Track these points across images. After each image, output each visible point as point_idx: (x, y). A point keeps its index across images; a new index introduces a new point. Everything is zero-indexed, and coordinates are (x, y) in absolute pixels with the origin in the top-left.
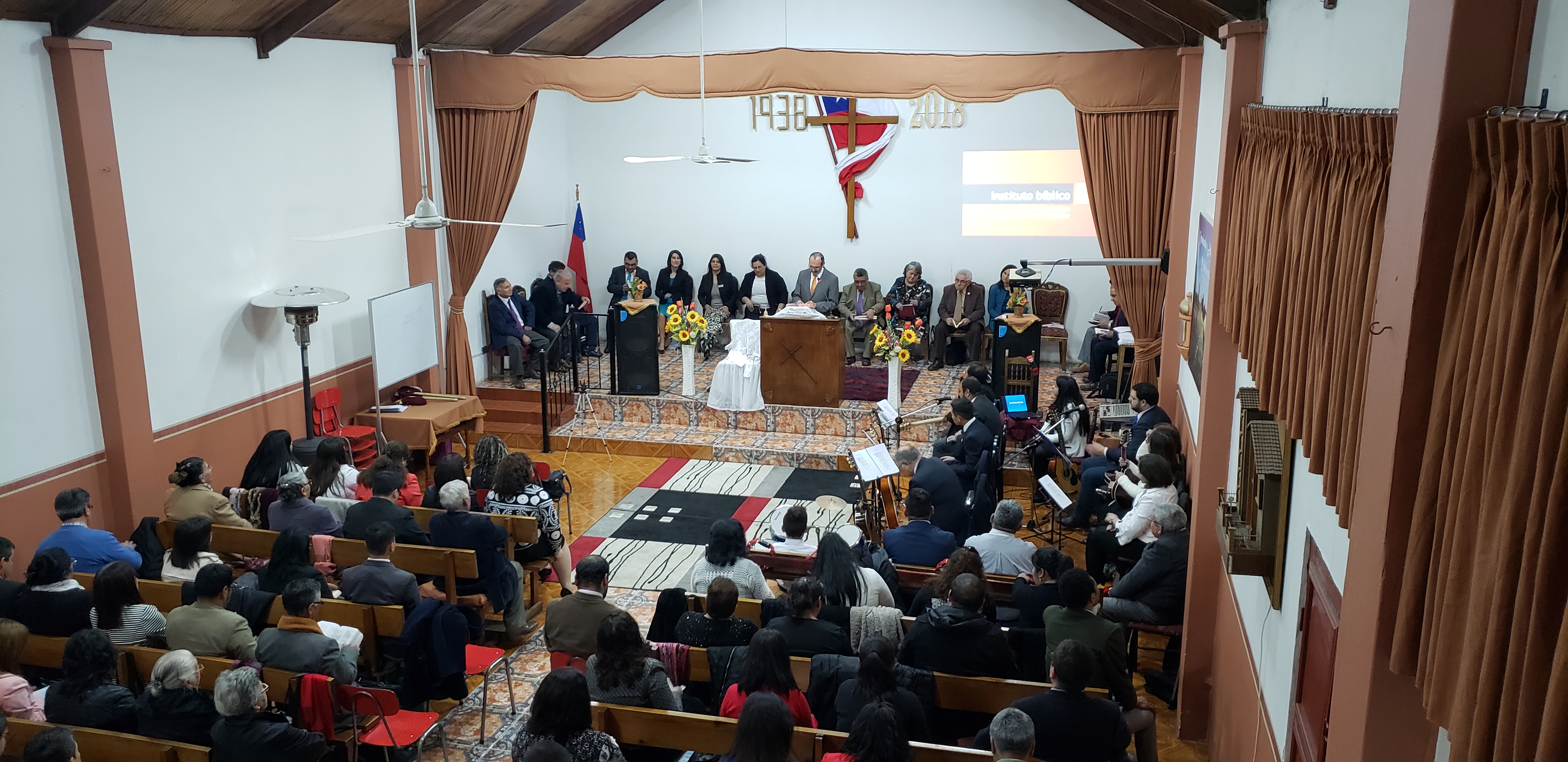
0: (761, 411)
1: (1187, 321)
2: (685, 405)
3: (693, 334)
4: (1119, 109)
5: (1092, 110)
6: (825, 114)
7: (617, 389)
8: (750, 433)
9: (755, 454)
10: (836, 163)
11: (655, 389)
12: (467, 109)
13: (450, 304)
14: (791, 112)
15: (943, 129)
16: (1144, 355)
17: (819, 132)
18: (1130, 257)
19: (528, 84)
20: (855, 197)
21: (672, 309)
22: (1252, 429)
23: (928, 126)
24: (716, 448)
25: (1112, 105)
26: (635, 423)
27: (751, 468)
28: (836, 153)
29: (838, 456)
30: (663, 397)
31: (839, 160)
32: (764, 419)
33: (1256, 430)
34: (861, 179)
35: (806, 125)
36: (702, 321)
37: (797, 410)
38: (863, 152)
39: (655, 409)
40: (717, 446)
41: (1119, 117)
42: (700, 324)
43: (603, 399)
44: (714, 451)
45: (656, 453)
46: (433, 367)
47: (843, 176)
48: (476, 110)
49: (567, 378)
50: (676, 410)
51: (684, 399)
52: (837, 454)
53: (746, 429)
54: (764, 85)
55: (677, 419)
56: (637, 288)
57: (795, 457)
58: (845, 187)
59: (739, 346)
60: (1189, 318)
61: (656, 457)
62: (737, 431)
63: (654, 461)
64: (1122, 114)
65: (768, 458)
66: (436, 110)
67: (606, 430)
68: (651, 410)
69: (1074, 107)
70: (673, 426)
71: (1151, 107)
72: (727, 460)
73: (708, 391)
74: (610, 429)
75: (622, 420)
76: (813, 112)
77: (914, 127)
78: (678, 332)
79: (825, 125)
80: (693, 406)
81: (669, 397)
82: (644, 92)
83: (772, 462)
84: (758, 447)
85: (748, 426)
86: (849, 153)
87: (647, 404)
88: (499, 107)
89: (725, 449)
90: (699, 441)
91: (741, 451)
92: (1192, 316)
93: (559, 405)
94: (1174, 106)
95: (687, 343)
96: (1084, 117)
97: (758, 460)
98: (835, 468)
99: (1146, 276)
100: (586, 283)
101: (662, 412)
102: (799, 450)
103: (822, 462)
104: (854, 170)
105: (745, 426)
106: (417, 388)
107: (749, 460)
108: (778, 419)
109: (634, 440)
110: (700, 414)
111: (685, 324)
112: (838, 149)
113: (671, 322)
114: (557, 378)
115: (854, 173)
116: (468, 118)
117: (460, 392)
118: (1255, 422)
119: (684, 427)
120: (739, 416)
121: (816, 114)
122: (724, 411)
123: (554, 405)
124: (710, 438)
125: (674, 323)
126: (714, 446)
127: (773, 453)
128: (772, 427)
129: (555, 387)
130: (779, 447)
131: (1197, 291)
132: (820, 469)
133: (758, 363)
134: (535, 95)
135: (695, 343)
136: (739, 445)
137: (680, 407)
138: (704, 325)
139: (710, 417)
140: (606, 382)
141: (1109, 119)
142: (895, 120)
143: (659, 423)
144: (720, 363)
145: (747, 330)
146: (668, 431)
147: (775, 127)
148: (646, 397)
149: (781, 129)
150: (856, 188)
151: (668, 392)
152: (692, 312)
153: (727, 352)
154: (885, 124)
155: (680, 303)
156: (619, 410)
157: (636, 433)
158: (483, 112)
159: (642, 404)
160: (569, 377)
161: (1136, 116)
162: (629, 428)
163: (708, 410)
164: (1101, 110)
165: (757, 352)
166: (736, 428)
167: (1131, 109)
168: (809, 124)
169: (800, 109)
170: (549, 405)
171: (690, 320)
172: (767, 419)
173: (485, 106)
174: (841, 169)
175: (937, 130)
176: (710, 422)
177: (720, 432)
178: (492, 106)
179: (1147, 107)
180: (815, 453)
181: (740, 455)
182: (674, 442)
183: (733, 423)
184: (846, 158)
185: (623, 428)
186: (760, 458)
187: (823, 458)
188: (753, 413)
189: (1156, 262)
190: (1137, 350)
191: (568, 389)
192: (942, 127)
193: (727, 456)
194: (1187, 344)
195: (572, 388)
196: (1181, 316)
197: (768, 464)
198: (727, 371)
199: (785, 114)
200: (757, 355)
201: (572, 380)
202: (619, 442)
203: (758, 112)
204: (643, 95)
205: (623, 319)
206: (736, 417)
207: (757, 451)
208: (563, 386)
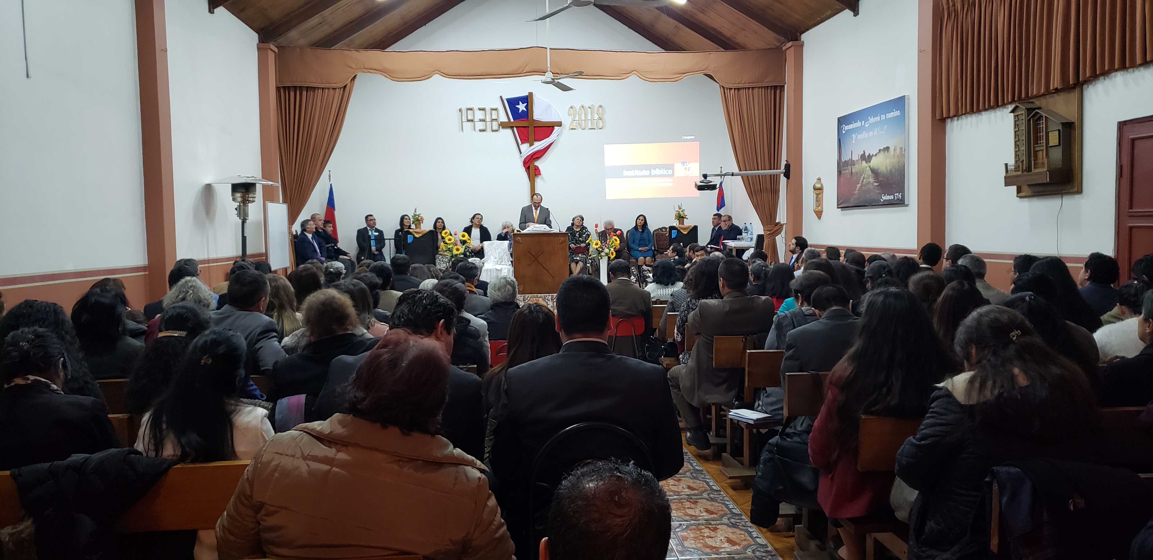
5: (730, 86)
6: (512, 120)
10: (521, 153)
12: (301, 87)
14: (488, 119)
17: (508, 133)
20: (535, 175)
28: (520, 146)
31: (522, 151)
34: (537, 163)
35: (499, 127)
38: (539, 145)
47: (527, 161)
48: (308, 87)
58: (528, 169)
76: (503, 118)
77: (572, 129)
79: (512, 128)
86: (530, 146)
88: (326, 85)
104: (534, 157)
112: (522, 143)
115: (534, 159)
121: (506, 120)
125: (449, 242)
134: (355, 77)
142: (559, 124)
145: (496, 248)
147: (477, 129)
149: (481, 131)
150: (535, 169)
154: (553, 127)
158: (314, 89)
168: (501, 127)
169: (494, 117)
174: (525, 157)
178: (321, 85)
184: (527, 149)
192: (590, 129)
199: (484, 120)
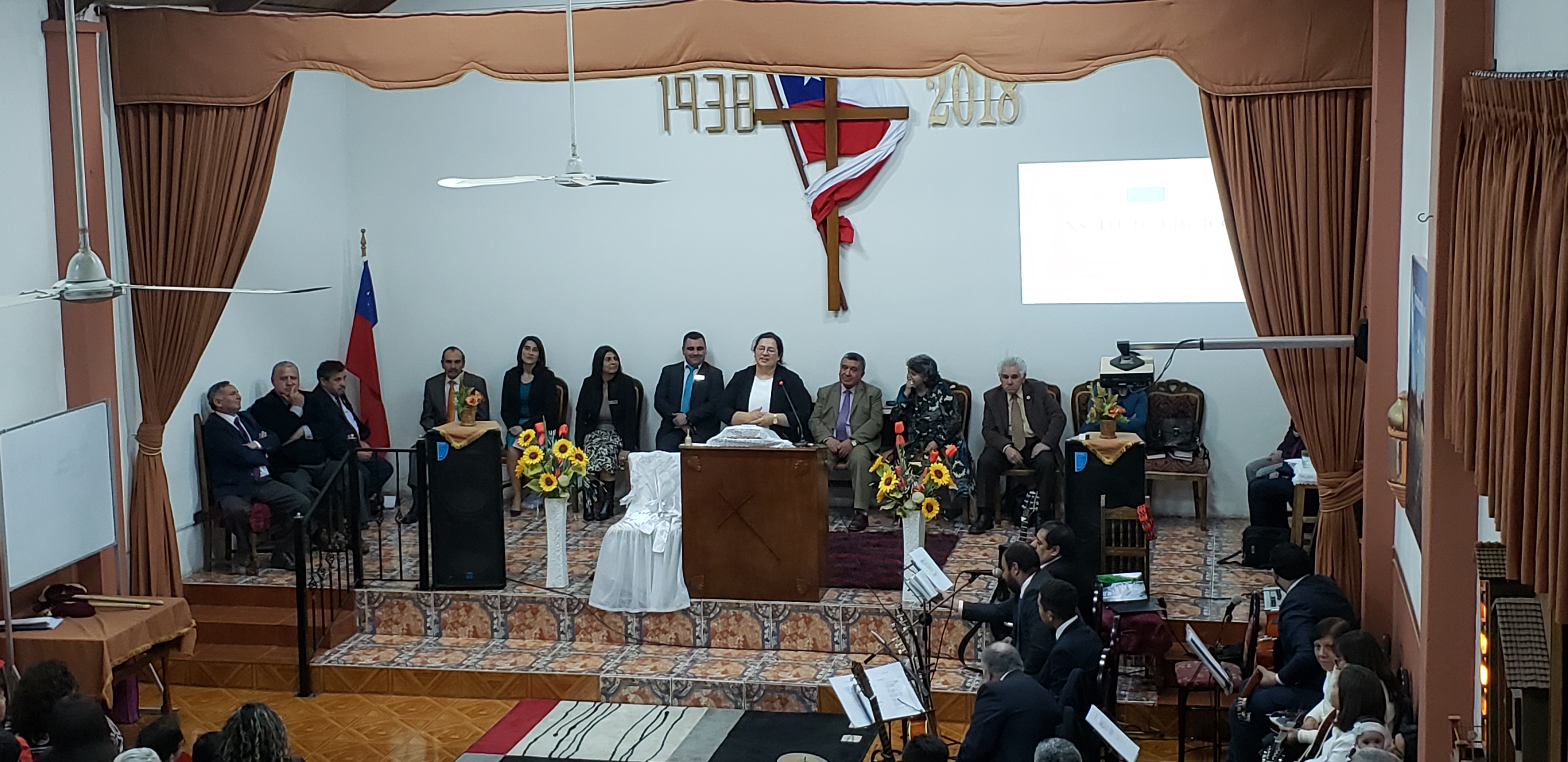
0: (685, 612)
1: (1402, 439)
2: (551, 604)
3: (564, 480)
4: (1273, 89)
5: (1228, 90)
6: (786, 107)
7: (431, 579)
8: (666, 650)
9: (673, 688)
10: (806, 185)
11: (498, 579)
12: (172, 106)
13: (137, 438)
15: (983, 127)
16: (1333, 500)
17: (776, 135)
18: (1303, 334)
19: (274, 61)
20: (841, 238)
21: (527, 437)
22: (1498, 613)
23: (959, 122)
24: (605, 680)
25: (1260, 82)
26: (462, 640)
27: (667, 714)
28: (806, 168)
29: (819, 687)
30: (511, 592)
31: (811, 181)
32: (689, 625)
33: (1504, 613)
34: (847, 212)
35: (755, 123)
36: (579, 457)
37: (745, 608)
38: (849, 168)
39: (498, 614)
40: (608, 676)
41: (1273, 101)
42: (576, 462)
43: (407, 598)
44: (602, 685)
45: (500, 691)
46: (105, 550)
47: (819, 208)
48: (186, 106)
49: (343, 564)
50: (535, 613)
51: (550, 594)
52: (818, 683)
53: (659, 644)
54: (679, 58)
55: (537, 631)
56: (465, 403)
57: (744, 690)
58: (822, 225)
59: (644, 499)
60: (1404, 435)
61: (498, 698)
62: (643, 648)
63: (495, 705)
64: (1279, 97)
65: (696, 695)
66: (115, 106)
67: (411, 654)
68: (490, 615)
69: (1197, 86)
70: (529, 643)
71: (1325, 84)
72: (625, 701)
73: (592, 578)
74: (419, 651)
75: (439, 635)
76: (766, 101)
77: (938, 123)
78: (537, 476)
79: (787, 124)
80: (564, 606)
81: (523, 591)
82: (474, 72)
83: (704, 701)
84: (679, 675)
85: (662, 638)
86: (828, 170)
87: (484, 605)
88: (227, 100)
89: (622, 680)
90: (575, 667)
91: (649, 682)
92: (1408, 432)
93: (327, 612)
94: (1364, 81)
95: (554, 494)
96: (1214, 102)
97: (679, 698)
98: (814, 709)
99: (1331, 365)
100: (378, 397)
101: (511, 618)
102: (750, 678)
103: (792, 698)
104: (836, 197)
105: (656, 639)
106: (79, 586)
107: (663, 698)
108: (713, 624)
109: (461, 669)
110: (578, 620)
111: (550, 461)
112: (809, 162)
113: (526, 459)
114: (325, 564)
115: (835, 203)
116: (172, 120)
117: (153, 592)
118: (1502, 600)
119: (549, 644)
120: (646, 622)
122: (620, 613)
123: (318, 612)
124: (595, 662)
125: (530, 462)
126: (602, 675)
127: (704, 685)
128: (704, 639)
129: (322, 579)
130: (716, 674)
131: (1414, 388)
132: (788, 711)
133: (676, 527)
134: (289, 78)
135: (567, 495)
136: (645, 672)
137: (542, 608)
138: (583, 464)
139: (594, 624)
140: (411, 567)
141: (1257, 104)
142: (903, 112)
143: (506, 637)
144: (612, 528)
145: (658, 471)
146: (520, 651)
147: (702, 128)
148: (482, 592)
149: (712, 131)
150: (840, 225)
151: (521, 583)
152: (562, 441)
153: (624, 509)
154: (886, 121)
155: (541, 426)
156: (435, 617)
157: (465, 656)
158: (199, 108)
159: (476, 606)
160: (345, 560)
161: (1302, 98)
162: (452, 649)
163: (591, 611)
164: (1242, 90)
165: (677, 509)
166: (640, 642)
167: (1292, 88)
169: (743, 96)
170: (310, 612)
171: (558, 455)
172: (695, 625)
173: (201, 99)
174: (815, 196)
175: (973, 128)
176: (594, 634)
177: (613, 650)
178: (213, 100)
179: (1319, 83)
180: (779, 683)
181: (647, 690)
182: (531, 671)
183: (636, 635)
184: (821, 178)
185: (441, 649)
186: (683, 694)
187: (793, 691)
188: (671, 615)
189: (1348, 341)
190: (1323, 492)
191: (344, 582)
193: (624, 692)
194: (1403, 479)
195: (352, 580)
196: (1391, 431)
197: (698, 705)
198: (623, 542)
199: (719, 106)
200: (676, 512)
201: (351, 567)
202: (436, 672)
203: (672, 103)
204: (473, 77)
205: (440, 457)
206: (640, 622)
207: (677, 683)
208: (335, 577)
